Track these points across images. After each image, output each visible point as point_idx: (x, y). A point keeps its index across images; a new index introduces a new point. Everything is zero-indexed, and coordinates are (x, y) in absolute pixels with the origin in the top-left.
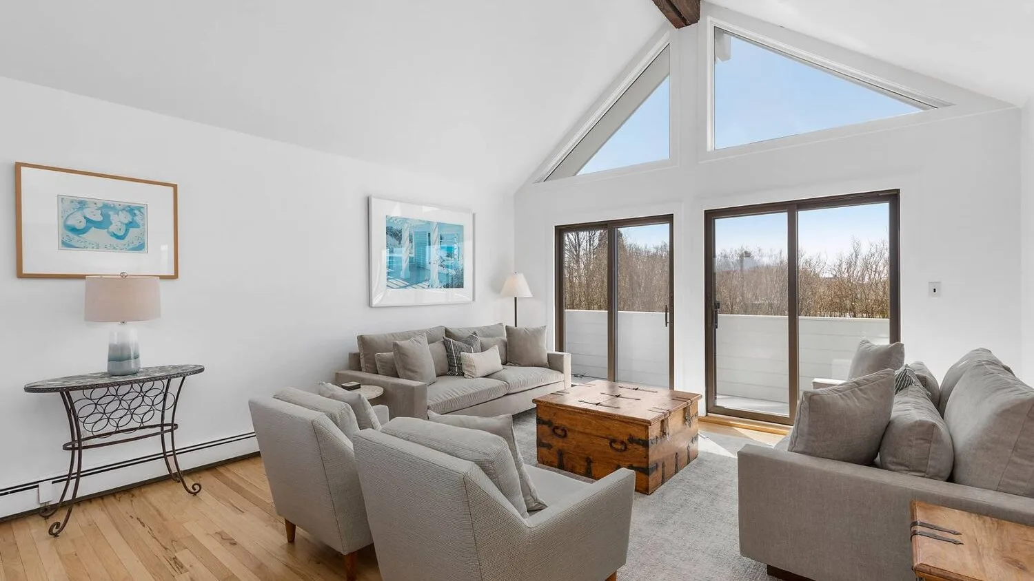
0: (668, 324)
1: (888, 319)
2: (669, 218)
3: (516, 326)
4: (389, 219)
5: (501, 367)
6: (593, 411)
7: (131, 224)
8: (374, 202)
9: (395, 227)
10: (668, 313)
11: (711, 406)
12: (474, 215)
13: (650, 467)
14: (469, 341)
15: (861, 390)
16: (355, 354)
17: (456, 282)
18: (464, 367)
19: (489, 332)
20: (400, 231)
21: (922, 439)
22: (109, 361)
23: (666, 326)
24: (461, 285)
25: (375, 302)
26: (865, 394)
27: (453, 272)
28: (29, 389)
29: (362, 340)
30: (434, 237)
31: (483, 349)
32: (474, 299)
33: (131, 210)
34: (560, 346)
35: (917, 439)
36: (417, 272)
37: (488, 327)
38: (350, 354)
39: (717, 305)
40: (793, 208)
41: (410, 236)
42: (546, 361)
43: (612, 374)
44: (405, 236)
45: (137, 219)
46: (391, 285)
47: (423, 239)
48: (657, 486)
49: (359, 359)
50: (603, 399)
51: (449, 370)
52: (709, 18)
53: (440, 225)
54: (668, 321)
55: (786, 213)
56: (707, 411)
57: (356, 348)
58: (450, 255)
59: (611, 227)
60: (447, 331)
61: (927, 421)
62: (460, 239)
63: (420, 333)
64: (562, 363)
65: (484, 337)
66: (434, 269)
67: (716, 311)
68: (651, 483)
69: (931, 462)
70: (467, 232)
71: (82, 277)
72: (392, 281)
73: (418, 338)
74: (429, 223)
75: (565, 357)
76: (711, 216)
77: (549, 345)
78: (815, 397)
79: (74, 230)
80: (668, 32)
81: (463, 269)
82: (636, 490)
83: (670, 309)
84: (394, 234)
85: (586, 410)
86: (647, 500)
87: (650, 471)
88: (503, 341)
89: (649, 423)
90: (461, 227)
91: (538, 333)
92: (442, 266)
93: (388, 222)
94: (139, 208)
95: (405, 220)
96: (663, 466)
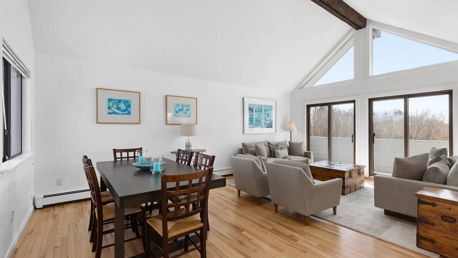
0: (353, 142)
1: (449, 141)
2: (354, 102)
3: (291, 141)
4: (249, 105)
5: (288, 155)
6: (325, 168)
7: (187, 110)
8: (245, 99)
9: (251, 107)
10: (353, 138)
11: (371, 173)
12: (276, 102)
13: (345, 186)
14: (277, 146)
15: (415, 159)
16: (241, 149)
17: (270, 126)
18: (276, 154)
19: (283, 143)
20: (253, 109)
21: (433, 172)
22: (186, 146)
23: (352, 142)
24: (272, 127)
25: (245, 132)
26: (417, 159)
27: (269, 122)
28: (172, 153)
29: (243, 144)
30: (263, 110)
31: (281, 149)
32: (276, 132)
33: (188, 106)
34: (308, 149)
35: (432, 172)
36: (258, 122)
37: (282, 142)
38: (239, 149)
39: (374, 135)
40: (406, 97)
41: (256, 110)
42: (304, 154)
43: (330, 159)
44: (254, 110)
45: (189, 108)
46: (250, 127)
47: (260, 110)
48: (348, 194)
49: (242, 151)
50: (327, 165)
51: (270, 155)
52: (370, 26)
53: (265, 106)
54: (353, 140)
55: (403, 99)
56: (370, 175)
57: (241, 147)
58: (268, 116)
59: (329, 105)
60: (268, 143)
61: (435, 167)
62: (271, 110)
63: (262, 143)
64: (310, 155)
65: (282, 145)
66: (263, 121)
67: (374, 137)
68: (346, 192)
69: (436, 179)
70: (274, 107)
71: (180, 124)
72: (250, 125)
73: (262, 144)
74: (261, 105)
75: (311, 153)
76: (371, 101)
77: (304, 149)
78: (398, 159)
79: (176, 112)
80: (353, 32)
81: (272, 121)
82: (341, 194)
83: (354, 136)
84: (251, 109)
85: (322, 168)
86: (344, 196)
87: (345, 188)
88: (288, 147)
89: (345, 172)
90: (272, 106)
91: (300, 145)
92: (265, 120)
93: (249, 106)
94: (189, 105)
95: (254, 105)
96: (350, 187)
